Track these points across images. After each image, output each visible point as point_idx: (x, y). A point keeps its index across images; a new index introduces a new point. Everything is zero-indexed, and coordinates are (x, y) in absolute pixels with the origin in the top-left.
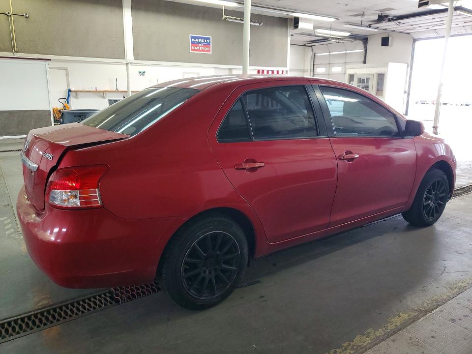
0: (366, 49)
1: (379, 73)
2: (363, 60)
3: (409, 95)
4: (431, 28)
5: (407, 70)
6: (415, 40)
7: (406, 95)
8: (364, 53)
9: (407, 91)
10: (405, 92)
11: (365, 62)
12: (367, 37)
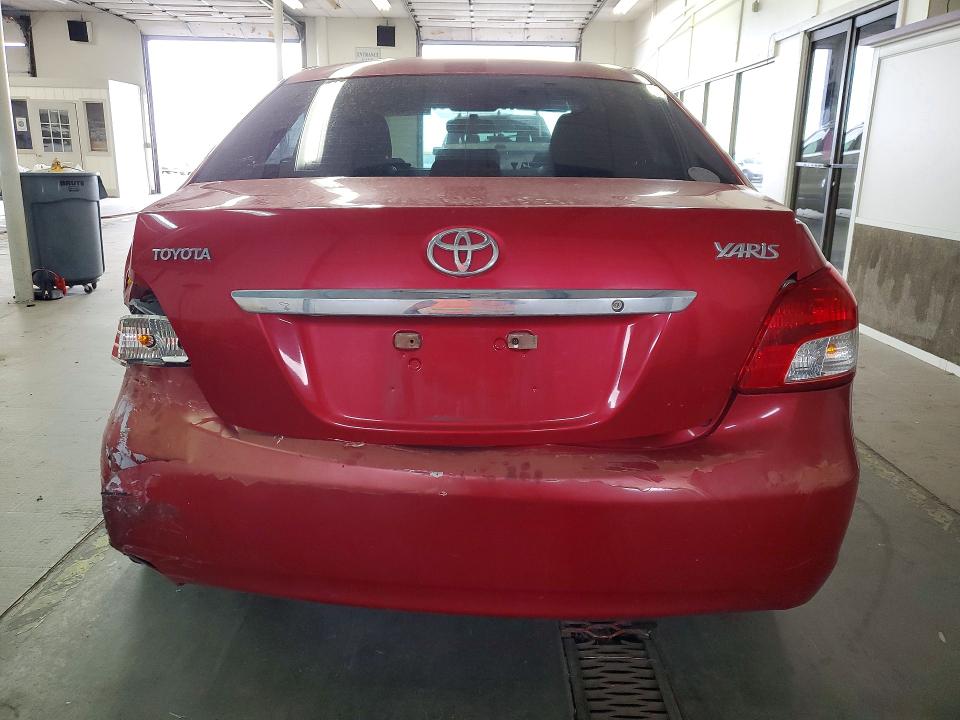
0: (32, 42)
1: (89, 101)
2: (27, 67)
3: (155, 151)
4: (183, 17)
5: (141, 99)
6: (144, 38)
7: (149, 150)
8: (27, 51)
9: (149, 141)
10: (146, 145)
11: (33, 73)
12: (27, 14)
